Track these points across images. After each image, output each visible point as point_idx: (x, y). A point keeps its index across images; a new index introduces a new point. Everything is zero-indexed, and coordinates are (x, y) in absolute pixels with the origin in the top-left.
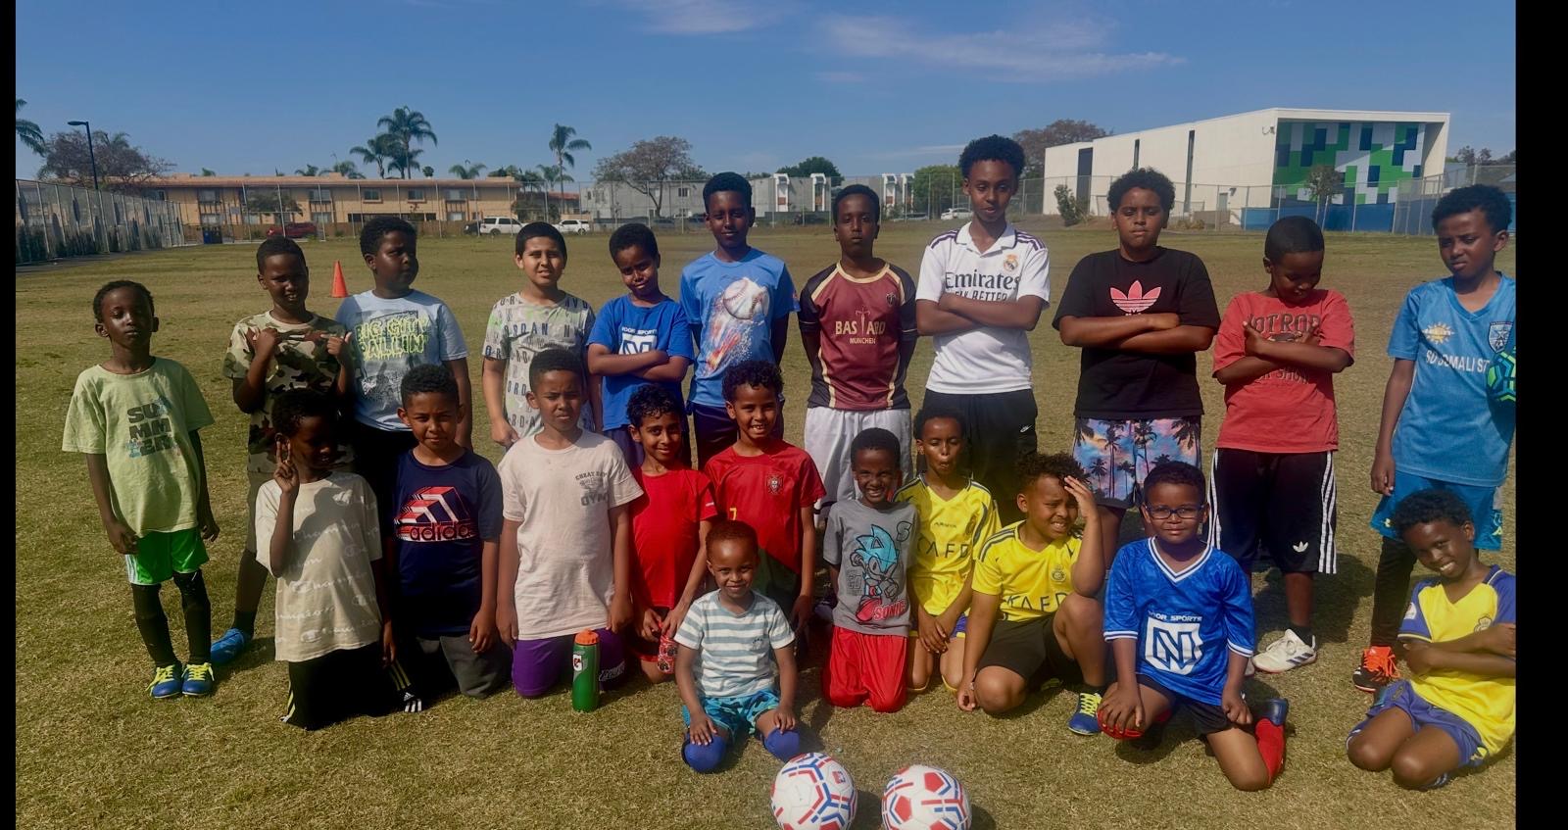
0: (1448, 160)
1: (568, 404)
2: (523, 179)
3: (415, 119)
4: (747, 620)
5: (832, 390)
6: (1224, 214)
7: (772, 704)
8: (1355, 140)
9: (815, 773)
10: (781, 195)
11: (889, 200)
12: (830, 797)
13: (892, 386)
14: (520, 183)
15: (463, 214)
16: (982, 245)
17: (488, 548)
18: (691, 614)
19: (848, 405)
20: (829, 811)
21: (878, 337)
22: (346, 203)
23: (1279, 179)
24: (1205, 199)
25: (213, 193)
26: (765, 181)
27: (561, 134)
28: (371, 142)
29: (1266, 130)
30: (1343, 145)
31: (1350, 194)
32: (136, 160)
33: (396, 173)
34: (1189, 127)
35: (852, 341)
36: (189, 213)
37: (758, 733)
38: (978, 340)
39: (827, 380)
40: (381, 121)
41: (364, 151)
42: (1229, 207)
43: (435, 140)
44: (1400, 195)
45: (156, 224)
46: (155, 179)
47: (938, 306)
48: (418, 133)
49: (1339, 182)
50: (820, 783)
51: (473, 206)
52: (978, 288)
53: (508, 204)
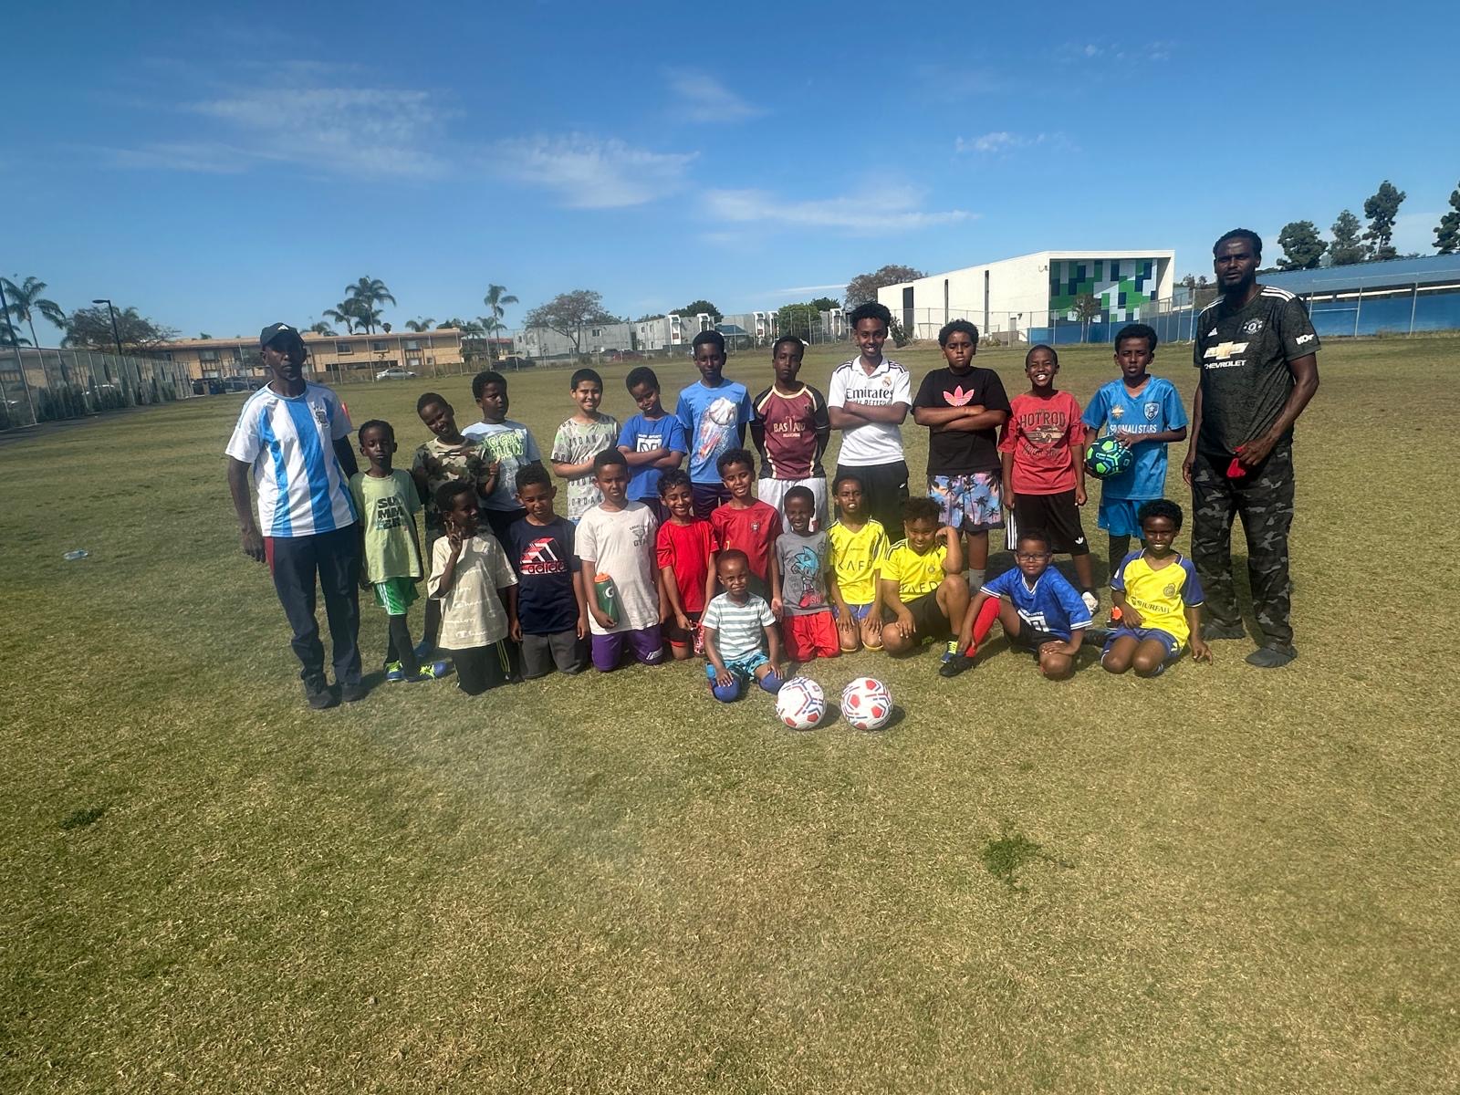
0: (1175, 286)
1: (618, 485)
2: (465, 329)
3: (375, 286)
4: (746, 609)
5: (774, 467)
6: (1015, 334)
7: (763, 660)
8: (1107, 273)
9: (803, 687)
10: (675, 332)
11: (760, 332)
12: (812, 699)
13: (812, 463)
14: (463, 332)
15: (420, 359)
16: (869, 372)
17: (576, 576)
18: (711, 608)
19: (783, 476)
20: (812, 707)
21: (801, 432)
22: (323, 356)
23: (1052, 306)
24: (1000, 324)
25: (212, 353)
26: (661, 321)
27: (495, 292)
28: (340, 306)
29: (1043, 268)
30: (1099, 278)
31: (1106, 314)
32: (145, 329)
33: (362, 330)
34: (985, 268)
35: (785, 435)
36: (195, 369)
37: (757, 680)
38: (870, 431)
39: (770, 461)
40: (348, 289)
41: (336, 313)
42: (1018, 328)
43: (394, 302)
44: (1142, 314)
45: (171, 381)
46: (164, 344)
47: (843, 410)
48: (380, 297)
49: (1097, 306)
50: (806, 692)
51: (428, 353)
52: (867, 398)
53: (457, 350)
